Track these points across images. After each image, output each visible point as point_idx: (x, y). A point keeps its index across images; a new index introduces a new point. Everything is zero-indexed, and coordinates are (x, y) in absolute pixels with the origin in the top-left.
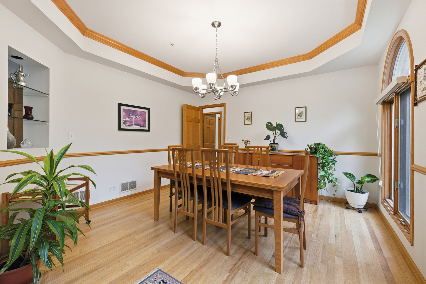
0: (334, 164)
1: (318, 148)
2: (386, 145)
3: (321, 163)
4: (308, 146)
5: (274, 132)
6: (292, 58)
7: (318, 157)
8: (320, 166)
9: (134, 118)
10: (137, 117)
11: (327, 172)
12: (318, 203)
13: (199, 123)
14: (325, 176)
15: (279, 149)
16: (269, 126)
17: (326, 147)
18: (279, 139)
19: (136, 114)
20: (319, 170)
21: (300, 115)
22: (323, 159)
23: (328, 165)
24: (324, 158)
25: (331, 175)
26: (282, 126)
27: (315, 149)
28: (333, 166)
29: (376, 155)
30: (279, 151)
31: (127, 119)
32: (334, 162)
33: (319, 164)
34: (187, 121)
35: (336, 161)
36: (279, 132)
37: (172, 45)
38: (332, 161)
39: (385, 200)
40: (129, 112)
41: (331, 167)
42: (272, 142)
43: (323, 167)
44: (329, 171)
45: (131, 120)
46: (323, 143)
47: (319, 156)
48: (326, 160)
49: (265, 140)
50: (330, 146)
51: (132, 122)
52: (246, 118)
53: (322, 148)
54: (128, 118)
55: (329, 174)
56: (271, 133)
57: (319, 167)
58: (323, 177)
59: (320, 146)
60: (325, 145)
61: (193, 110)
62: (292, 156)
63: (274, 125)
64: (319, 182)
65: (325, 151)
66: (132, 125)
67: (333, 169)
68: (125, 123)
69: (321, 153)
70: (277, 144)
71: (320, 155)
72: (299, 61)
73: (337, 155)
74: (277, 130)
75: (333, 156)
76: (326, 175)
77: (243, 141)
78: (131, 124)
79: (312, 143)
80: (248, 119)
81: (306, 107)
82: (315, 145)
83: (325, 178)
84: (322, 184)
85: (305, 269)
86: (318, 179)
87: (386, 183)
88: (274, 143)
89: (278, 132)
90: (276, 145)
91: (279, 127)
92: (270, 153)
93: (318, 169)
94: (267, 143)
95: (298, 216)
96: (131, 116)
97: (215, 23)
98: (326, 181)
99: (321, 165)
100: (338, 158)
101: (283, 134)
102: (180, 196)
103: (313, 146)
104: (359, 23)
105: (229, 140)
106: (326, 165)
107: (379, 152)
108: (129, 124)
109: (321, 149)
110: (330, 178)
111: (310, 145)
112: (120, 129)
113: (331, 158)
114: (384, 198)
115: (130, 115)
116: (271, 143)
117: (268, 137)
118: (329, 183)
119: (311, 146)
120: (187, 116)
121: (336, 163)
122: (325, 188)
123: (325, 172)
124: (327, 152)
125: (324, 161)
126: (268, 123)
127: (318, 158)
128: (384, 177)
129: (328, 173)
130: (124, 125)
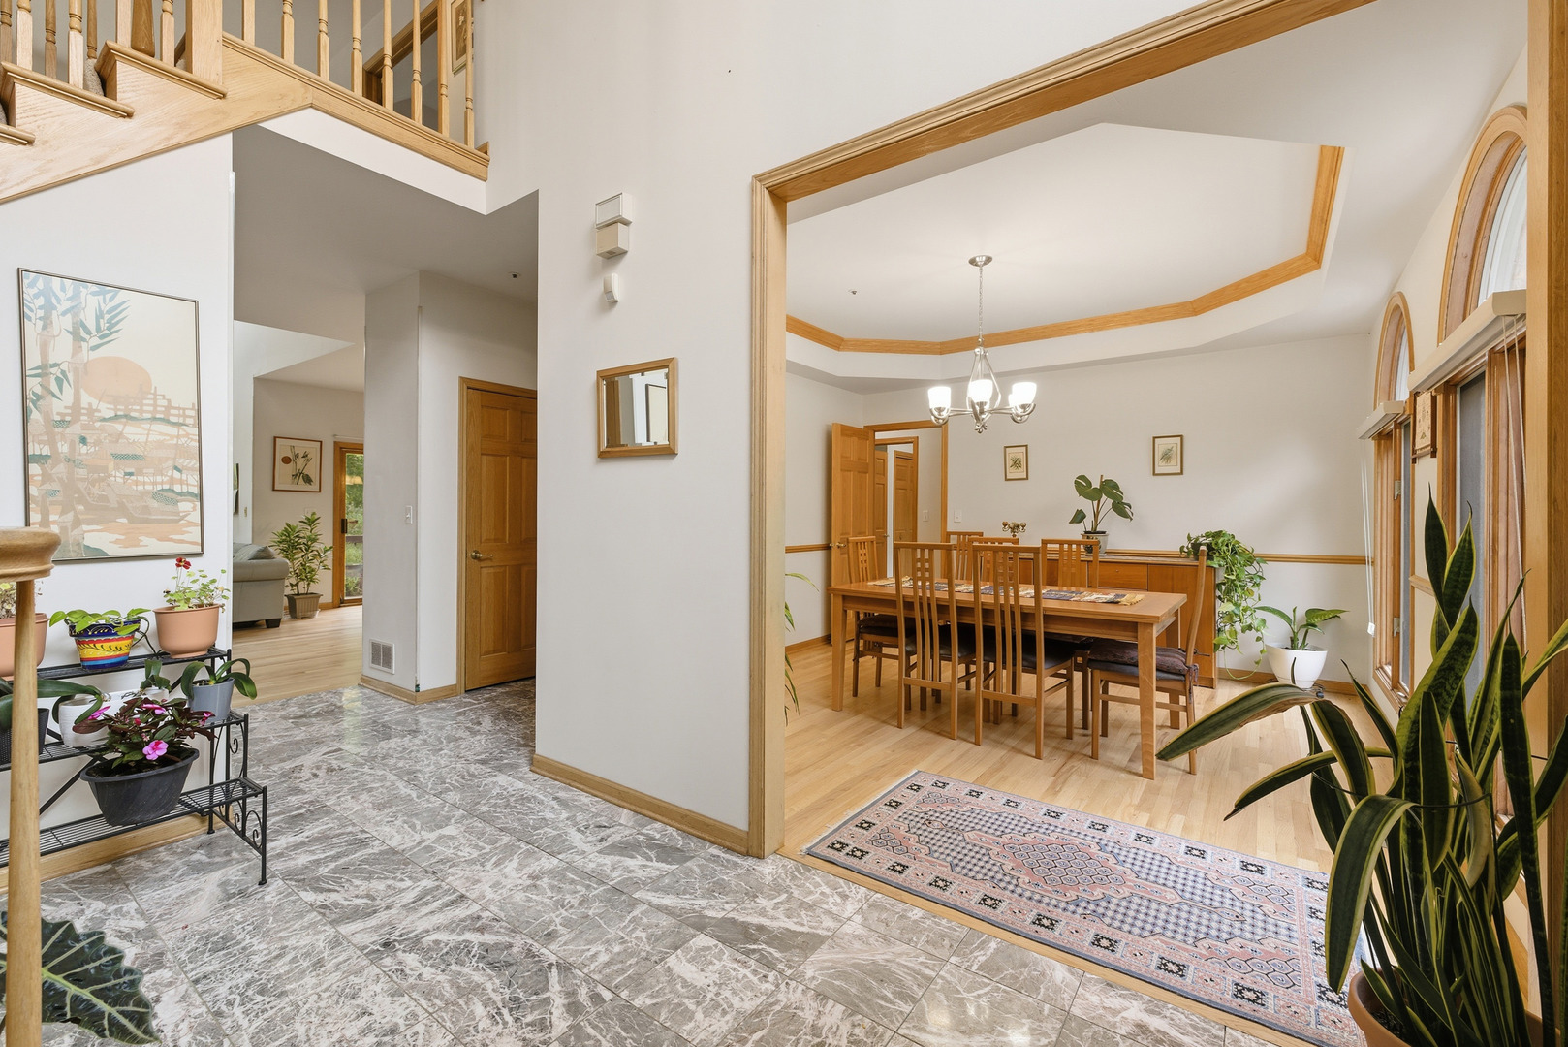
0: (1258, 584)
1: (1217, 544)
2: (1384, 536)
3: (1224, 584)
4: (1189, 538)
5: (1096, 503)
6: (1147, 310)
7: (1217, 566)
8: (1220, 590)
11: (1240, 605)
12: (1216, 682)
13: (866, 473)
14: (1236, 614)
15: (1109, 547)
16: (1083, 486)
17: (1238, 543)
18: (1110, 523)
20: (1218, 602)
21: (1166, 457)
22: (1229, 571)
23: (1241, 586)
24: (1232, 571)
25: (1249, 612)
26: (1116, 486)
27: (1209, 546)
28: (1255, 590)
29: (1362, 561)
30: (1109, 553)
32: (1258, 580)
33: (1218, 586)
34: (842, 470)
35: (1261, 578)
36: (1110, 502)
37: (854, 293)
38: (1252, 579)
39: (1382, 668)
41: (1251, 593)
42: (1089, 529)
43: (1228, 592)
44: (1244, 604)
46: (1228, 530)
47: (1220, 566)
48: (1237, 575)
49: (1071, 522)
50: (1245, 542)
52: (1009, 463)
53: (1227, 545)
55: (1245, 610)
56: (1087, 506)
57: (1218, 593)
58: (1230, 617)
59: (1220, 541)
60: (1233, 537)
61: (855, 439)
62: (1148, 564)
63: (1096, 484)
64: (1219, 630)
65: (1234, 552)
67: (1256, 597)
69: (1223, 558)
70: (1104, 533)
71: (1222, 563)
72: (1163, 319)
73: (1264, 562)
74: (1104, 497)
75: (1255, 564)
76: (1236, 612)
77: (1005, 525)
79: (1198, 531)
80: (1016, 463)
81: (1181, 436)
82: (1207, 536)
83: (1236, 619)
84: (1224, 636)
85: (1199, 774)
86: (1216, 623)
87: (1384, 628)
88: (1095, 532)
89: (1107, 502)
90: (1100, 538)
91: (1110, 488)
92: (1083, 558)
93: (1215, 597)
94: (1076, 532)
95: (1184, 675)
97: (977, 259)
98: (1238, 627)
99: (1223, 587)
100: (1268, 569)
101: (1121, 508)
102: (909, 649)
103: (1201, 539)
104: (1314, 256)
105: (959, 520)
106: (1236, 587)
107: (1368, 553)
109: (1225, 548)
110: (1249, 621)
111: (1193, 536)
113: (1251, 570)
114: (1378, 666)
116: (1086, 533)
117: (1079, 517)
118: (1243, 631)
119: (1197, 539)
120: (842, 457)
121: (1262, 582)
122: (1234, 646)
123: (1235, 604)
124: (1240, 554)
125: (1233, 577)
126: (1080, 477)
127: (1215, 569)
128: (1378, 613)
129: (1241, 608)
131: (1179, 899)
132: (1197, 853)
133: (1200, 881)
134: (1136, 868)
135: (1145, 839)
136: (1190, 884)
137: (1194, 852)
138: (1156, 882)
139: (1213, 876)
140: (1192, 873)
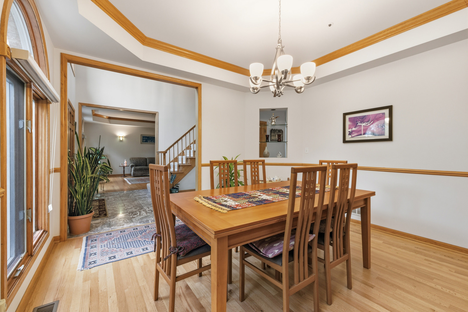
9: (363, 126)
10: (367, 124)
19: (367, 120)
31: (354, 129)
37: (330, 25)
40: (356, 120)
45: (360, 129)
51: (361, 130)
54: (355, 127)
66: (361, 135)
68: (350, 133)
78: (359, 133)
96: (359, 124)
108: (356, 134)
112: (345, 141)
115: (357, 123)
130: (350, 136)
131: (127, 241)
132: (129, 253)
133: (125, 247)
134: (141, 242)
135: (145, 249)
136: (127, 245)
137: (130, 253)
138: (134, 241)
139: (122, 249)
140: (128, 247)
